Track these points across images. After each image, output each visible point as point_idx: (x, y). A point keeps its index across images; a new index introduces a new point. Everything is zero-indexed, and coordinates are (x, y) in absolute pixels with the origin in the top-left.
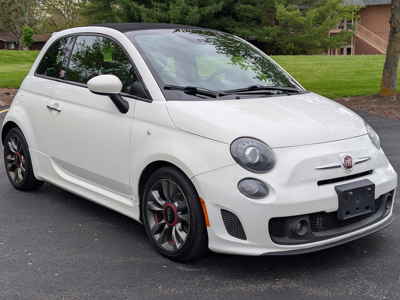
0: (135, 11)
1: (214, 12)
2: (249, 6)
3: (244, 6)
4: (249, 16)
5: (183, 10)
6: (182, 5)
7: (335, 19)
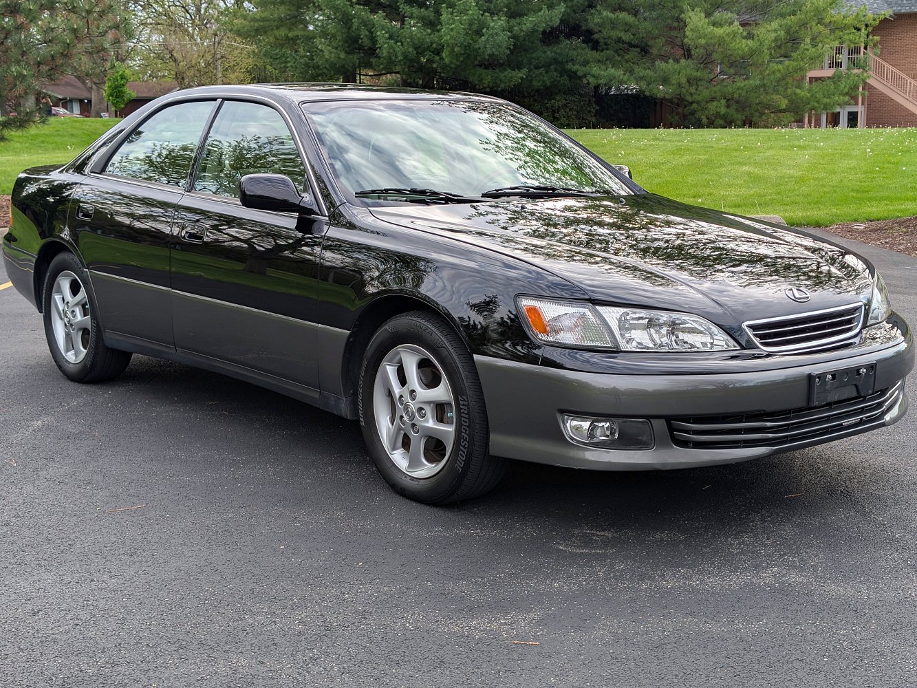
0: (363, 28)
1: (541, 29)
2: (623, 16)
3: (610, 15)
4: (624, 38)
5: (471, 24)
6: (470, 12)
7: (820, 45)
